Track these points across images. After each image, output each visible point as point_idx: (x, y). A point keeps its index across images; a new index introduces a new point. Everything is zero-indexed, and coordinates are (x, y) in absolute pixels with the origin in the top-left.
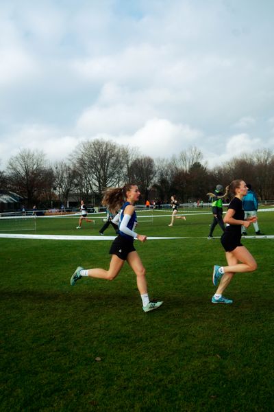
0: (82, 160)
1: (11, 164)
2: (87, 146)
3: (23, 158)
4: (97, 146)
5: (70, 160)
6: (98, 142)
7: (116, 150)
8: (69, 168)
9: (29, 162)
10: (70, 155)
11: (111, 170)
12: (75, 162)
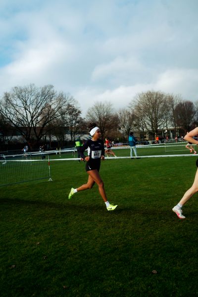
0: (139, 107)
1: (89, 113)
2: (142, 96)
3: (97, 108)
4: (149, 95)
5: (129, 107)
6: (150, 92)
7: (164, 98)
8: (130, 114)
9: (101, 111)
10: (130, 104)
11: (160, 113)
12: (134, 108)
